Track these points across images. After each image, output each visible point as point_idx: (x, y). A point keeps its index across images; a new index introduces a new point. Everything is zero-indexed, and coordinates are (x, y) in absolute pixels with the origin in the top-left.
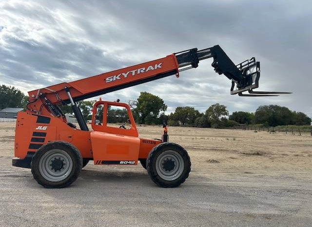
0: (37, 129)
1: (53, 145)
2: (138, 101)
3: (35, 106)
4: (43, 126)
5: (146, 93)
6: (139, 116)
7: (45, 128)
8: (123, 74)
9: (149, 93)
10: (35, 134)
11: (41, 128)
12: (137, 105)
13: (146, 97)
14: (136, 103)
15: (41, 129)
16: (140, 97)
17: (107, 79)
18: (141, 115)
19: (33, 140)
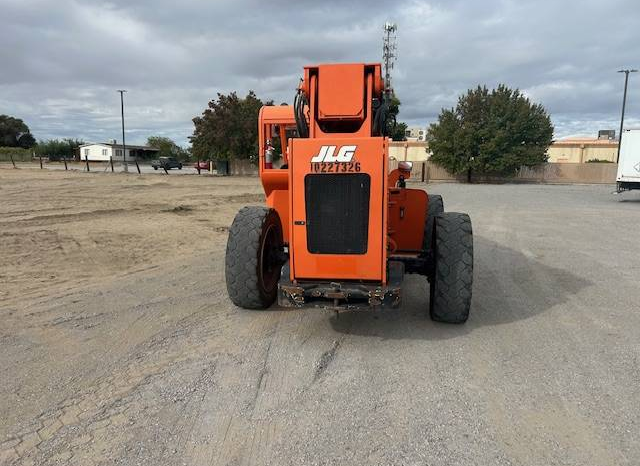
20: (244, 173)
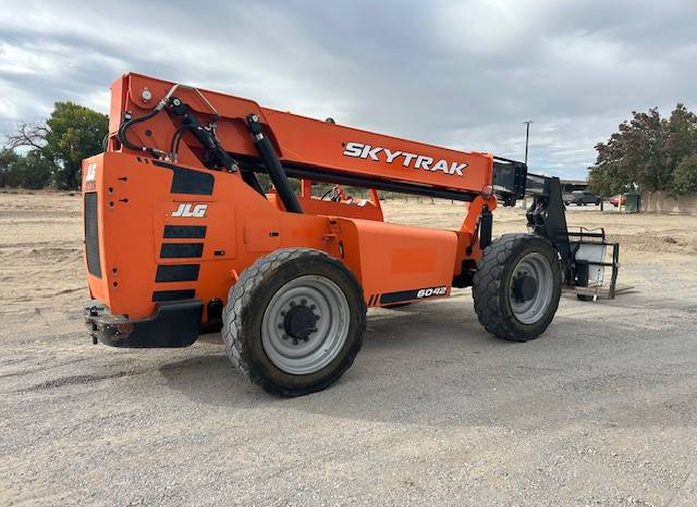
0: (174, 214)
1: (298, 265)
2: (49, 128)
3: (149, 133)
4: (194, 203)
5: (70, 107)
6: (56, 167)
7: (199, 211)
8: (388, 152)
9: (79, 107)
10: (170, 231)
11: (189, 211)
12: (47, 138)
13: (72, 117)
14: (43, 133)
15: (187, 214)
16: (53, 115)
17: (350, 146)
18: (61, 165)
19: (167, 251)
20: (659, 209)
